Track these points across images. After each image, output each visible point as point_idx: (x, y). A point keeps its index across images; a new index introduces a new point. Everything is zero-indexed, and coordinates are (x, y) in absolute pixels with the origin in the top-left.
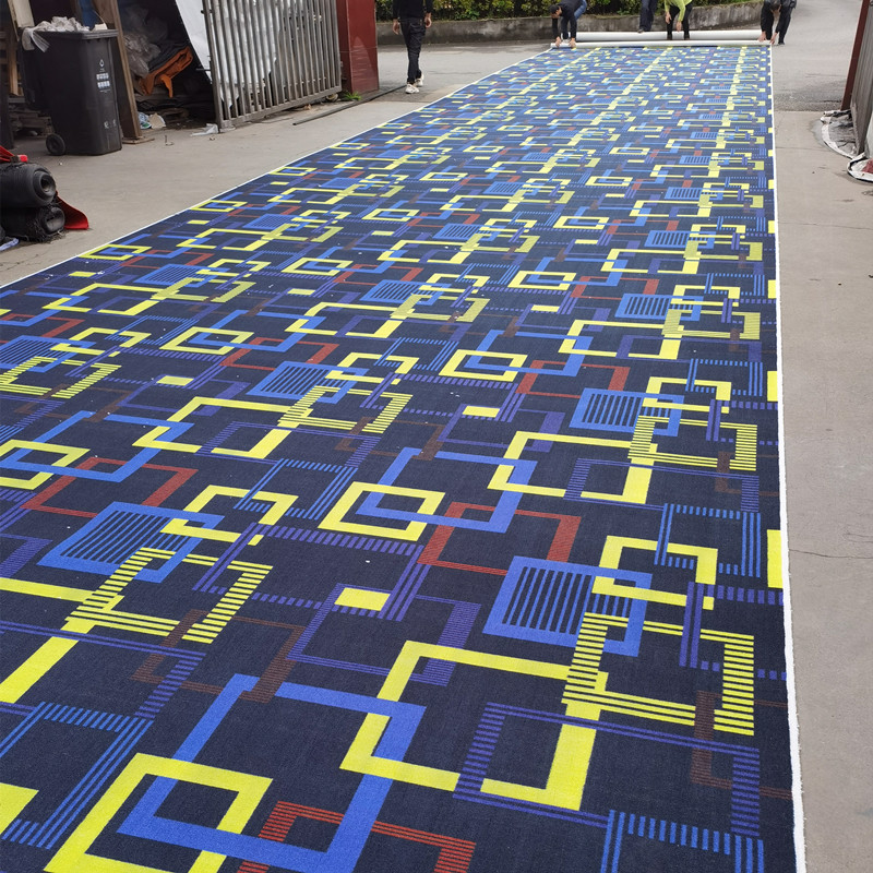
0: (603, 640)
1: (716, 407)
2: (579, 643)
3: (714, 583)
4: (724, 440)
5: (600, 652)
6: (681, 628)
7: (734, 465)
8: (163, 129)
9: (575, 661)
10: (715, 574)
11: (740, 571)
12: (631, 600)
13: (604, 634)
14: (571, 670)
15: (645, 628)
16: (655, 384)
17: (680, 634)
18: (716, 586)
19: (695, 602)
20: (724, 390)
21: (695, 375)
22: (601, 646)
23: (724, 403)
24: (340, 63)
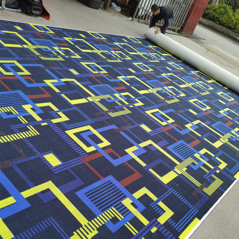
0: (108, 220)
1: (216, 169)
2: (100, 216)
3: (162, 224)
4: (209, 180)
5: (103, 223)
6: (137, 232)
7: (205, 190)
8: (118, 12)
9: (93, 221)
10: (165, 221)
11: (174, 225)
12: (131, 212)
13: (111, 218)
14: (88, 223)
15: (126, 225)
16: (204, 151)
17: (135, 234)
18: (162, 225)
19: (150, 226)
20: (223, 165)
21: (218, 156)
22: (106, 221)
23: (219, 169)
24: (183, 22)
